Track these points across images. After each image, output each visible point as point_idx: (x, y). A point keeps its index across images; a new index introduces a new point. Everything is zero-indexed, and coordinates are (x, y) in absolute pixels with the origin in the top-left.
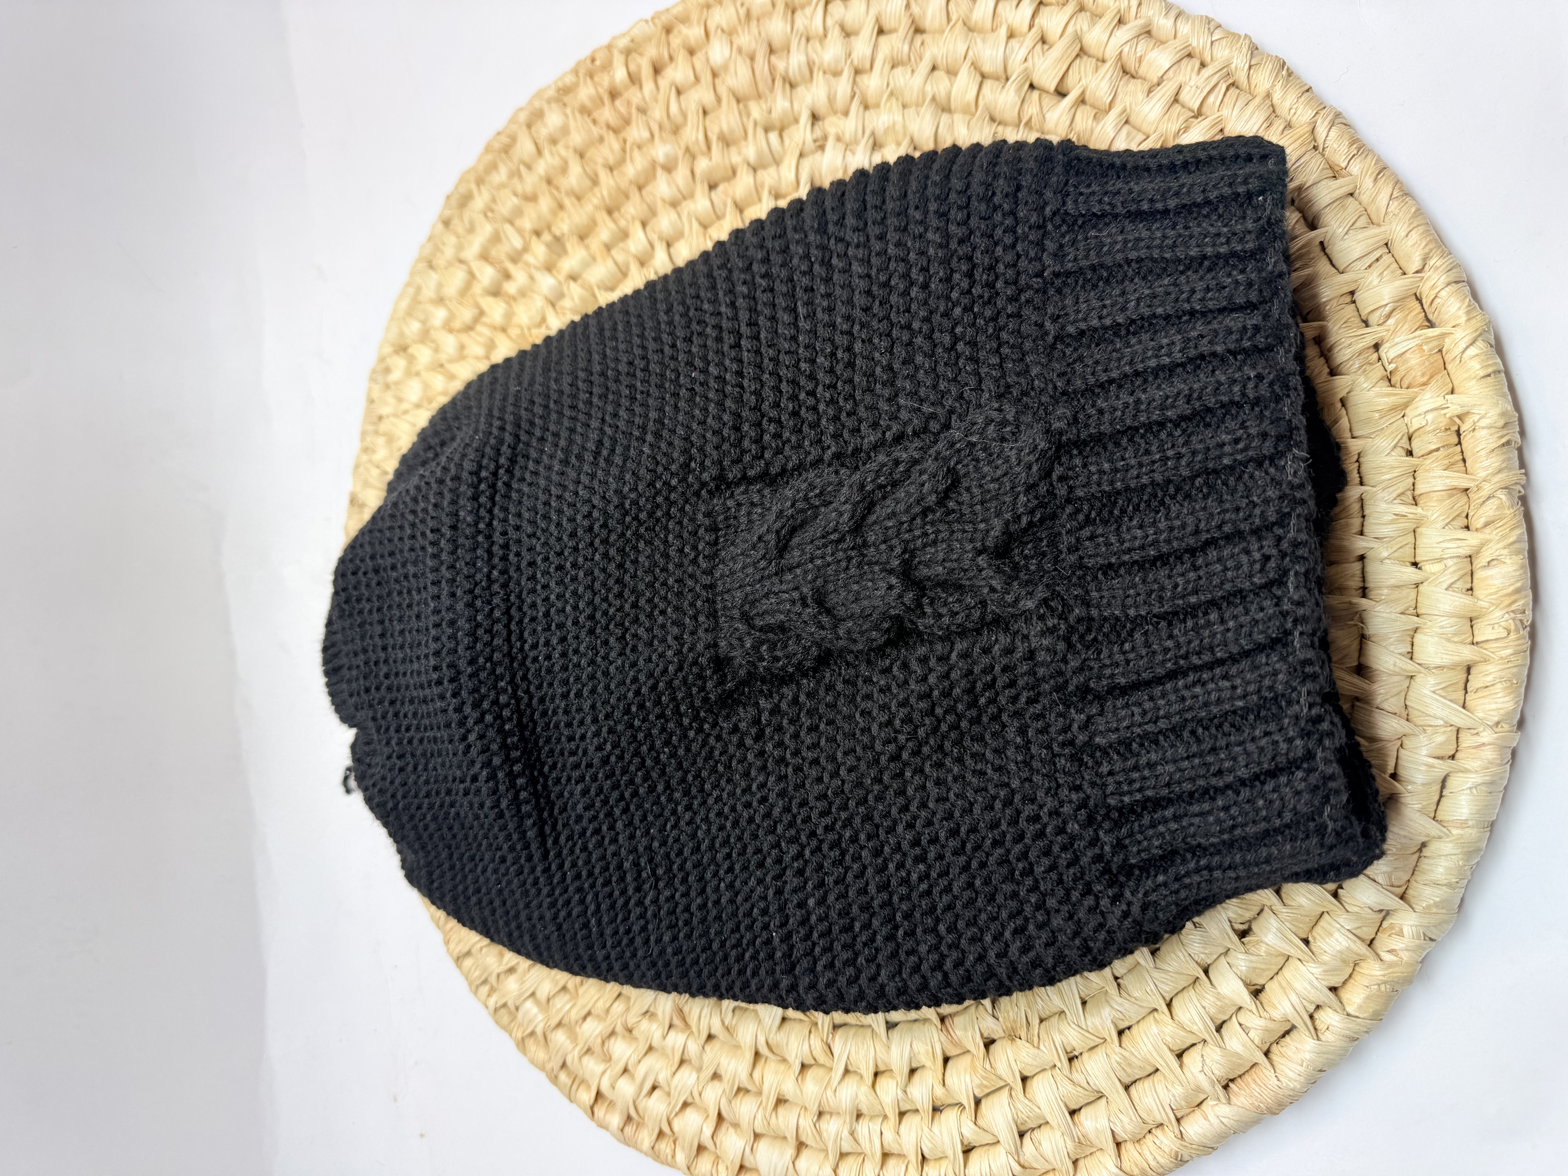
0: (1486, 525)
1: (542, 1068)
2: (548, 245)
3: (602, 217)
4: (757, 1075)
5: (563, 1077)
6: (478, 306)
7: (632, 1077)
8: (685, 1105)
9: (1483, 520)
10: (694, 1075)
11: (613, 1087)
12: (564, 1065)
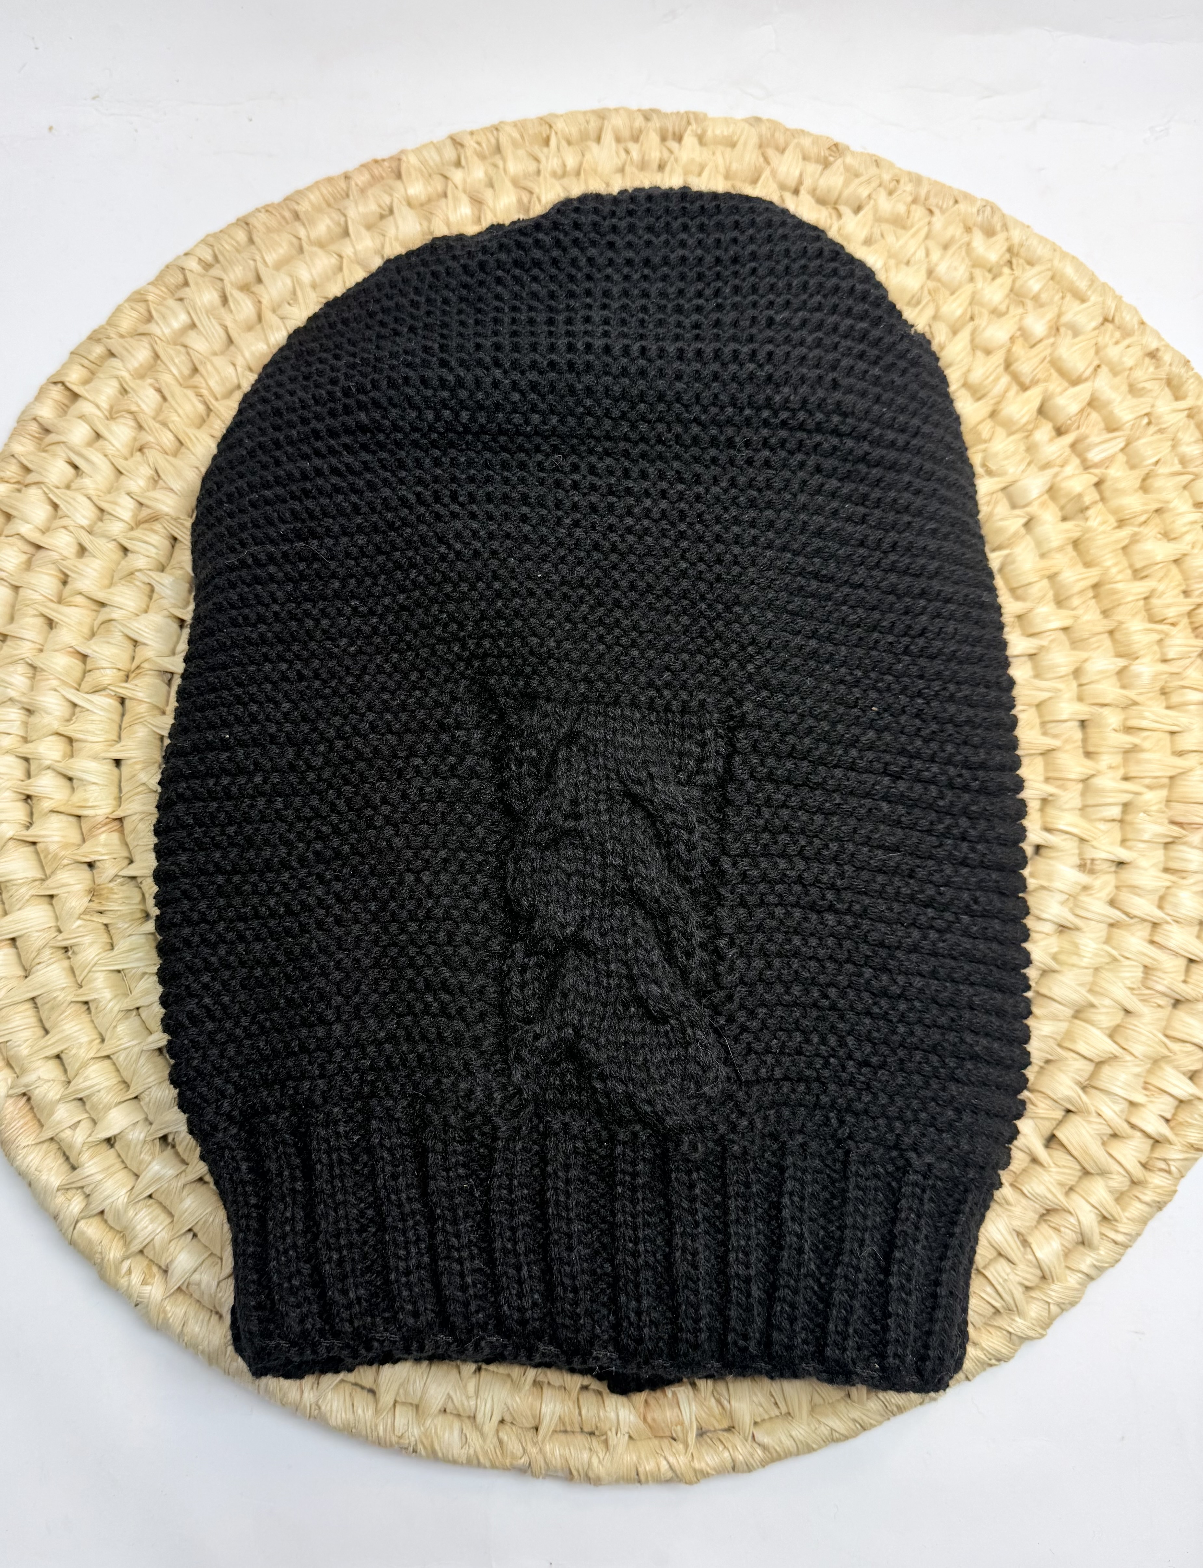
0: (501, 1442)
1: (111, 322)
2: (1080, 496)
3: (1093, 575)
4: (79, 600)
5: (98, 350)
6: (1035, 382)
7: (90, 444)
8: (55, 506)
9: (505, 1438)
10: (85, 523)
11: (82, 417)
12: (112, 354)
